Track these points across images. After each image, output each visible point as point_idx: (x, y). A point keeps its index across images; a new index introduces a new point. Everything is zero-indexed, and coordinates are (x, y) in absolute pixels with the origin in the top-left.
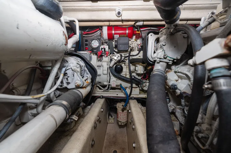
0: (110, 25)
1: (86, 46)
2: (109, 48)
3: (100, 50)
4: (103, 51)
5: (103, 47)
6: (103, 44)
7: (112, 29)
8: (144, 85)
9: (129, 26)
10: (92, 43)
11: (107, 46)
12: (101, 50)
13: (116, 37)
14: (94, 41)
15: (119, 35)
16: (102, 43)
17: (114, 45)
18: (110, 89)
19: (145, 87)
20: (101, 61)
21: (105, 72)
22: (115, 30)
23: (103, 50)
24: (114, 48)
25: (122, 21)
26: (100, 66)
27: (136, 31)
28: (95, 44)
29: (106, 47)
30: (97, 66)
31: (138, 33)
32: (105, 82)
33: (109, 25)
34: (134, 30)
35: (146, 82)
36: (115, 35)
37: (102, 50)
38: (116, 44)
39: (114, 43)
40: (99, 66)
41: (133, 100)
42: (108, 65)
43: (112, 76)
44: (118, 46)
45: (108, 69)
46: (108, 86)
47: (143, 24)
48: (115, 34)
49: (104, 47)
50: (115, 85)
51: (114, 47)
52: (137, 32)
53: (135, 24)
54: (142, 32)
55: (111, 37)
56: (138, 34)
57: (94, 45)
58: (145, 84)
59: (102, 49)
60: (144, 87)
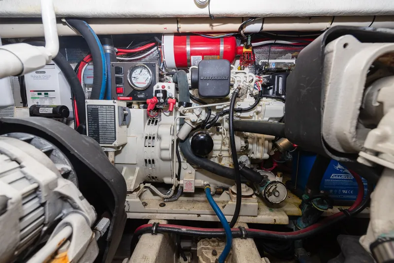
0: (181, 31)
1: (117, 83)
2: (177, 89)
3: (154, 94)
4: (159, 98)
5: (160, 88)
6: (161, 78)
7: (185, 42)
8: (271, 191)
9: (225, 35)
10: (133, 75)
11: (173, 85)
12: (156, 95)
13: (195, 60)
14: (138, 70)
15: (201, 57)
16: (161, 76)
17: (190, 82)
18: (179, 194)
19: (273, 196)
20: (157, 121)
21: (167, 154)
22: (192, 45)
23: (161, 95)
24: (190, 89)
25: (211, 19)
26: (154, 138)
27: (242, 48)
28: (141, 78)
29: (170, 87)
30: (146, 138)
31: (247, 53)
32: (167, 176)
33: (178, 30)
34: (238, 45)
35: (275, 182)
36: (192, 57)
37: (158, 95)
38: (195, 77)
39: (189, 75)
40: (150, 138)
41: (245, 238)
42: (173, 135)
43: (185, 162)
44: (200, 83)
45: (173, 145)
46: (173, 188)
47: (262, 28)
48: (193, 53)
49: (163, 87)
50: (193, 188)
51: (190, 85)
52: (245, 50)
53: (241, 28)
54: (255, 51)
55: (182, 61)
56: (246, 56)
57: (139, 81)
58: (274, 187)
59: (157, 92)
60: (270, 194)
